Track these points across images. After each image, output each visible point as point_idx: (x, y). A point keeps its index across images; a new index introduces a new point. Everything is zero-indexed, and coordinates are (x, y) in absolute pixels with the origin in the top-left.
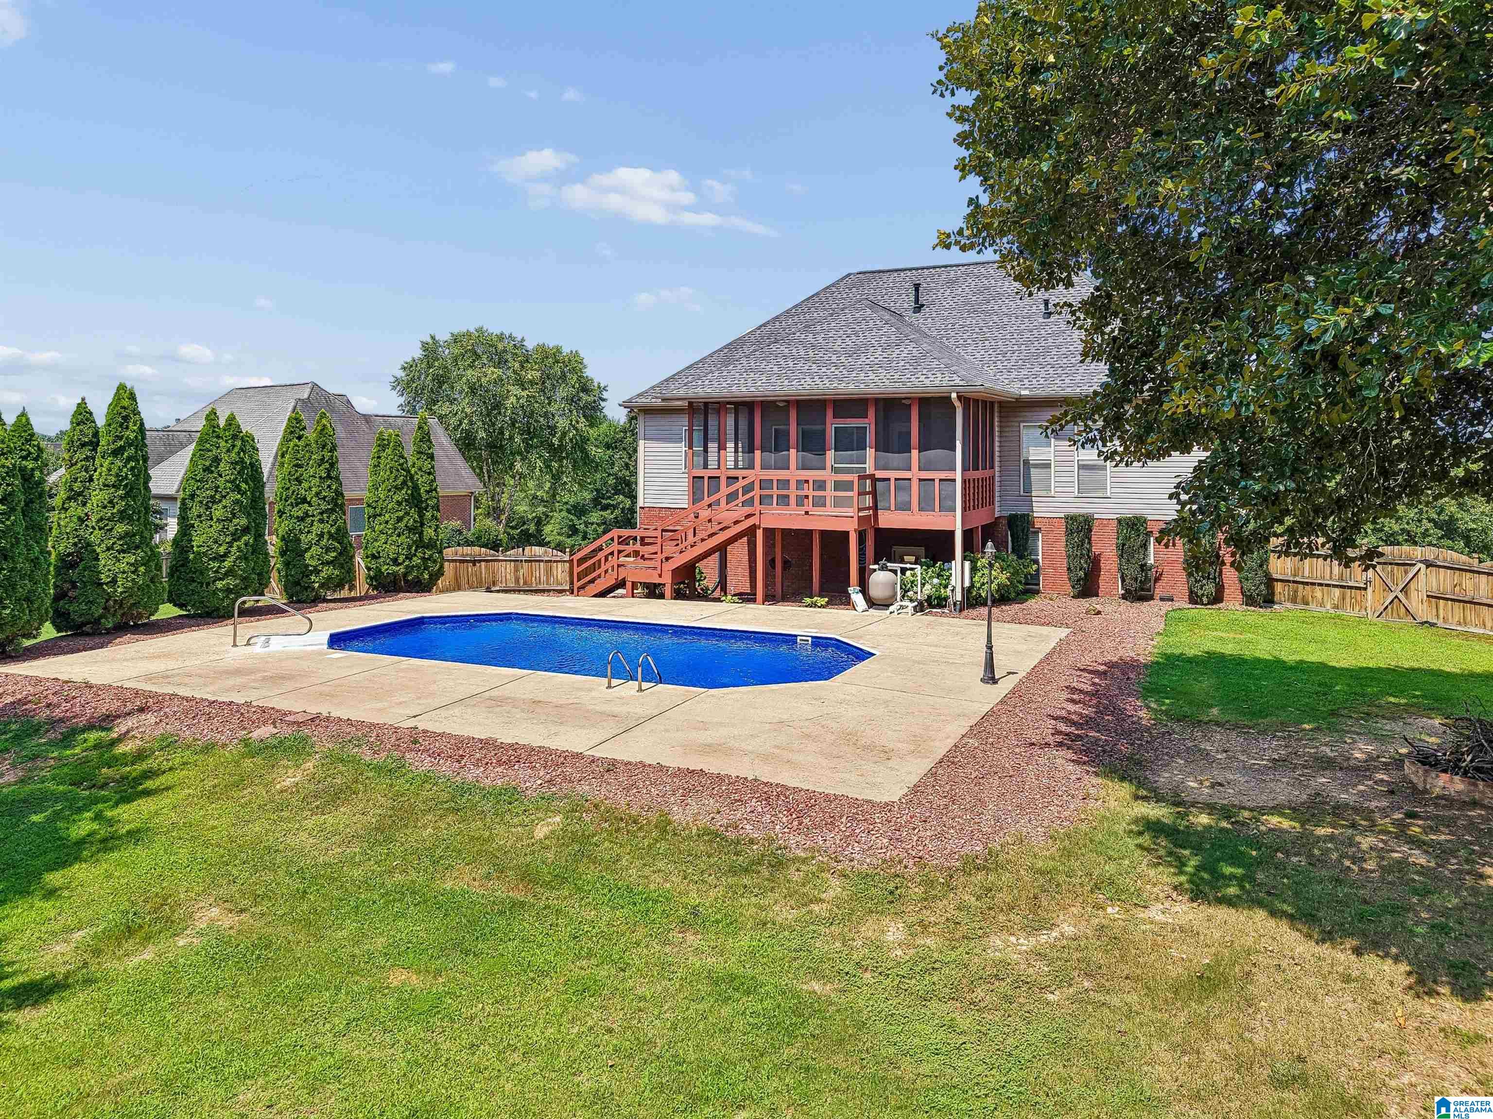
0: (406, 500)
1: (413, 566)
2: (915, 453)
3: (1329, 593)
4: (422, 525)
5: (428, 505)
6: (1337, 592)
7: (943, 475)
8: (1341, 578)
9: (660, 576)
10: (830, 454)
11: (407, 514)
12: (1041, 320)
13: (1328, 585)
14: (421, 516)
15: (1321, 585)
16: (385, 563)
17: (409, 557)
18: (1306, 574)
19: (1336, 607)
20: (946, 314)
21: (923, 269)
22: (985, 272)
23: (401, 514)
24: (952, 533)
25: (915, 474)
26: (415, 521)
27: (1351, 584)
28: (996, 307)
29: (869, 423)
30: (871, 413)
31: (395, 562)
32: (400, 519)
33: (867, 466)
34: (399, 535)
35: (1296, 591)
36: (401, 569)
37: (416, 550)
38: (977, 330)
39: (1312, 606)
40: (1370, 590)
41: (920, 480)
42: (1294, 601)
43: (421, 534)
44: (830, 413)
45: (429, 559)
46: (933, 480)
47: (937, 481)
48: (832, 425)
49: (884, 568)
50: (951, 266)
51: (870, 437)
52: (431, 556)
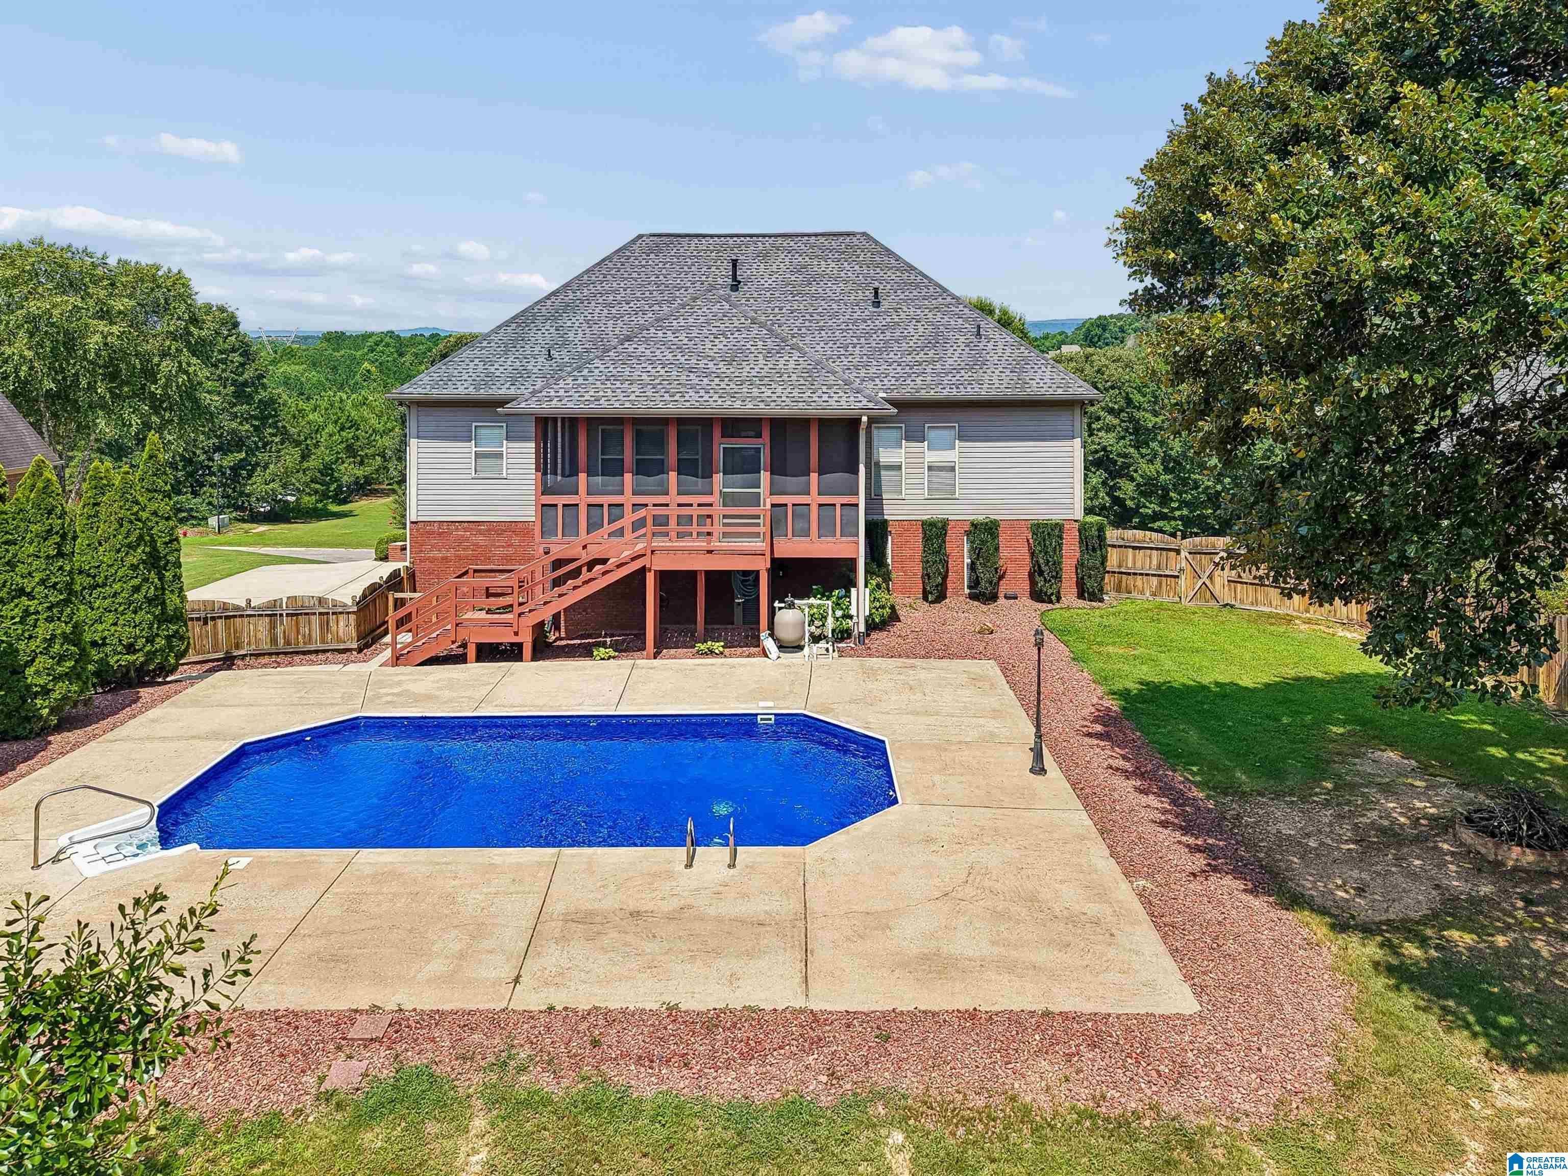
0: (144, 562)
1: (156, 651)
2: (814, 476)
3: (1148, 582)
4: (163, 589)
5: (168, 562)
6: (1155, 581)
7: (846, 500)
8: (1159, 568)
9: (516, 634)
10: (718, 478)
11: (146, 580)
12: (872, 309)
13: (1147, 575)
14: (161, 578)
15: (1141, 574)
16: (116, 653)
17: (150, 640)
18: (1130, 565)
19: (1154, 594)
20: (768, 294)
21: (725, 236)
22: (796, 247)
23: (136, 582)
24: (853, 561)
25: (814, 499)
26: (156, 589)
27: (1167, 573)
28: (820, 290)
29: (763, 445)
30: (766, 433)
31: (130, 649)
32: (137, 589)
33: (761, 490)
34: (135, 612)
35: (1120, 582)
36: (140, 658)
37: (158, 628)
38: (808, 317)
39: (1134, 594)
40: (1183, 577)
41: (820, 505)
42: (1118, 589)
43: (163, 603)
44: (717, 433)
45: (173, 636)
46: (834, 505)
47: (838, 507)
48: (720, 446)
49: (791, 606)
50: (758, 236)
51: (765, 458)
52: (177, 632)
